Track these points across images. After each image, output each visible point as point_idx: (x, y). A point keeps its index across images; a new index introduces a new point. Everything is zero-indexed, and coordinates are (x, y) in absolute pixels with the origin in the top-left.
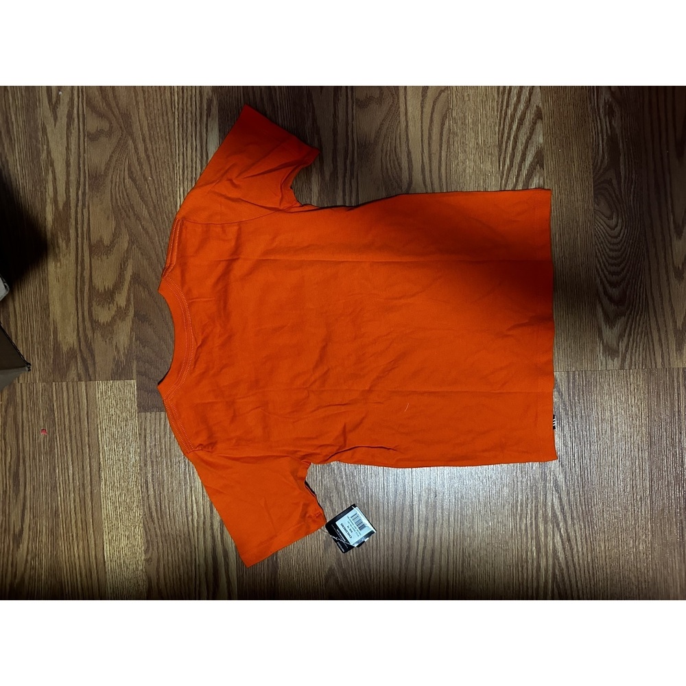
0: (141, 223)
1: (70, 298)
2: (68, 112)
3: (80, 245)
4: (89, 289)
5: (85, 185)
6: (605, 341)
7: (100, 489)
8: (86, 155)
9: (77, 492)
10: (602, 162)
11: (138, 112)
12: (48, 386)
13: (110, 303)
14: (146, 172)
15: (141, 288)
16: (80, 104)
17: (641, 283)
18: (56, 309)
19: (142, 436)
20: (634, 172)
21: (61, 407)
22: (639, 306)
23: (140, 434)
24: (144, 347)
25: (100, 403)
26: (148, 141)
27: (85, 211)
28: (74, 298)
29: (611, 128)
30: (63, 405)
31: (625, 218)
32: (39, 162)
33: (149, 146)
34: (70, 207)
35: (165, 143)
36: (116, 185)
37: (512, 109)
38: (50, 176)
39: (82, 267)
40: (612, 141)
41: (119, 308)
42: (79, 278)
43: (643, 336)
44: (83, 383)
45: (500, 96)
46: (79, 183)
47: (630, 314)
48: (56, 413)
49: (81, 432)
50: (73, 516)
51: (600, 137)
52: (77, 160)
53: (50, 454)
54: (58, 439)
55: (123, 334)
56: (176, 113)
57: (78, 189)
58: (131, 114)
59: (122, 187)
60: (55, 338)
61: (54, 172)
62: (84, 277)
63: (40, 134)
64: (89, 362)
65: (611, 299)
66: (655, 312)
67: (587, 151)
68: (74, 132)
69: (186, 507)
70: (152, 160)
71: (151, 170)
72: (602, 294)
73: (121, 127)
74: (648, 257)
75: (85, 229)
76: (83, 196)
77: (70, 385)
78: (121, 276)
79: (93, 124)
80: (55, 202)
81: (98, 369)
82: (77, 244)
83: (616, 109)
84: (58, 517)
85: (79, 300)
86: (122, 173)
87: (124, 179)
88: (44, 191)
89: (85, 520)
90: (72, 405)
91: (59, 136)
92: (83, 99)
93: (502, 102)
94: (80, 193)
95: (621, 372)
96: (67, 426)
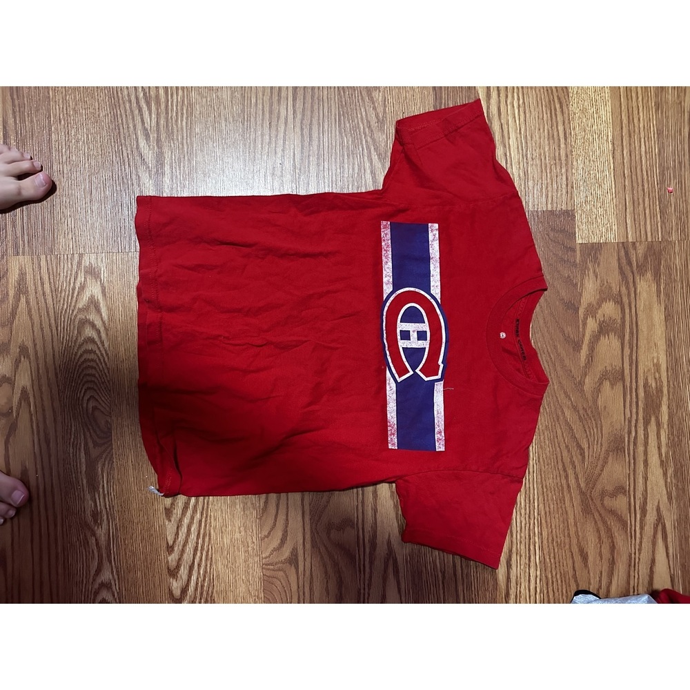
0: (572, 402)
1: (643, 326)
2: (645, 516)
3: (634, 381)
4: (624, 335)
5: (629, 441)
6: (99, 283)
7: (613, 131)
8: (628, 471)
9: (637, 130)
10: (104, 465)
11: (574, 516)
12: (666, 237)
13: (603, 322)
14: (566, 455)
15: (572, 336)
16: (633, 523)
17: (63, 342)
18: (658, 316)
19: (570, 186)
20: (71, 455)
21: (653, 216)
22: (64, 318)
23: (572, 187)
24: (569, 277)
25: (613, 219)
26: (565, 486)
27: (628, 415)
28: (640, 327)
29: (95, 500)
30: (651, 218)
31: (79, 407)
32: (675, 465)
33: (564, 482)
34: (644, 419)
35: (548, 484)
36: (597, 442)
37: (195, 518)
38: (663, 450)
39: (632, 359)
40: (93, 486)
41: (594, 316)
42: (634, 346)
43: (60, 288)
44: (630, 240)
45: (208, 532)
46: (635, 444)
47: (73, 311)
48: (658, 209)
49: (633, 190)
50: (640, 104)
51: (106, 489)
52: (637, 468)
53: (664, 167)
54: (656, 183)
55: (590, 290)
56: (536, 514)
57: (636, 438)
58: (581, 513)
59: (591, 439)
60: (658, 286)
61: (660, 455)
62: (629, 348)
63: (674, 494)
64: (624, 261)
65: (93, 326)
66: (48, 312)
67: (119, 476)
68: (639, 495)
69: (525, 113)
70: (561, 467)
71: (562, 457)
72: (102, 330)
73: (592, 500)
74: (55, 369)
75: (629, 396)
76: (631, 430)
77: (643, 238)
78: (592, 349)
79: (620, 503)
80: (659, 425)
81: (615, 255)
82: (637, 382)
83: (90, 519)
84: (655, 103)
85: (634, 326)
86: (591, 453)
87: (589, 448)
88: (670, 436)
89: (628, 100)
90: (642, 217)
91: (655, 492)
92: (631, 529)
93: (205, 526)
94: (633, 434)
95: (82, 250)
96: (647, 197)
